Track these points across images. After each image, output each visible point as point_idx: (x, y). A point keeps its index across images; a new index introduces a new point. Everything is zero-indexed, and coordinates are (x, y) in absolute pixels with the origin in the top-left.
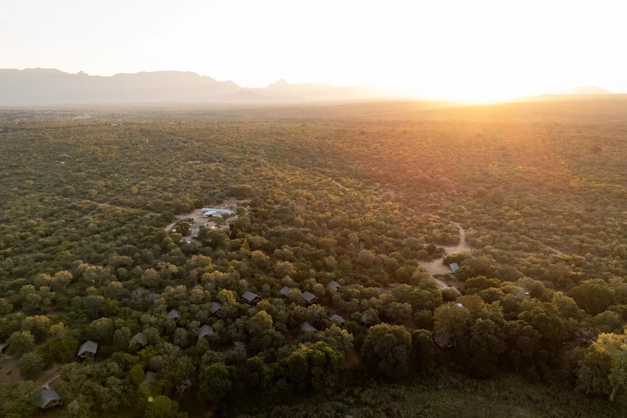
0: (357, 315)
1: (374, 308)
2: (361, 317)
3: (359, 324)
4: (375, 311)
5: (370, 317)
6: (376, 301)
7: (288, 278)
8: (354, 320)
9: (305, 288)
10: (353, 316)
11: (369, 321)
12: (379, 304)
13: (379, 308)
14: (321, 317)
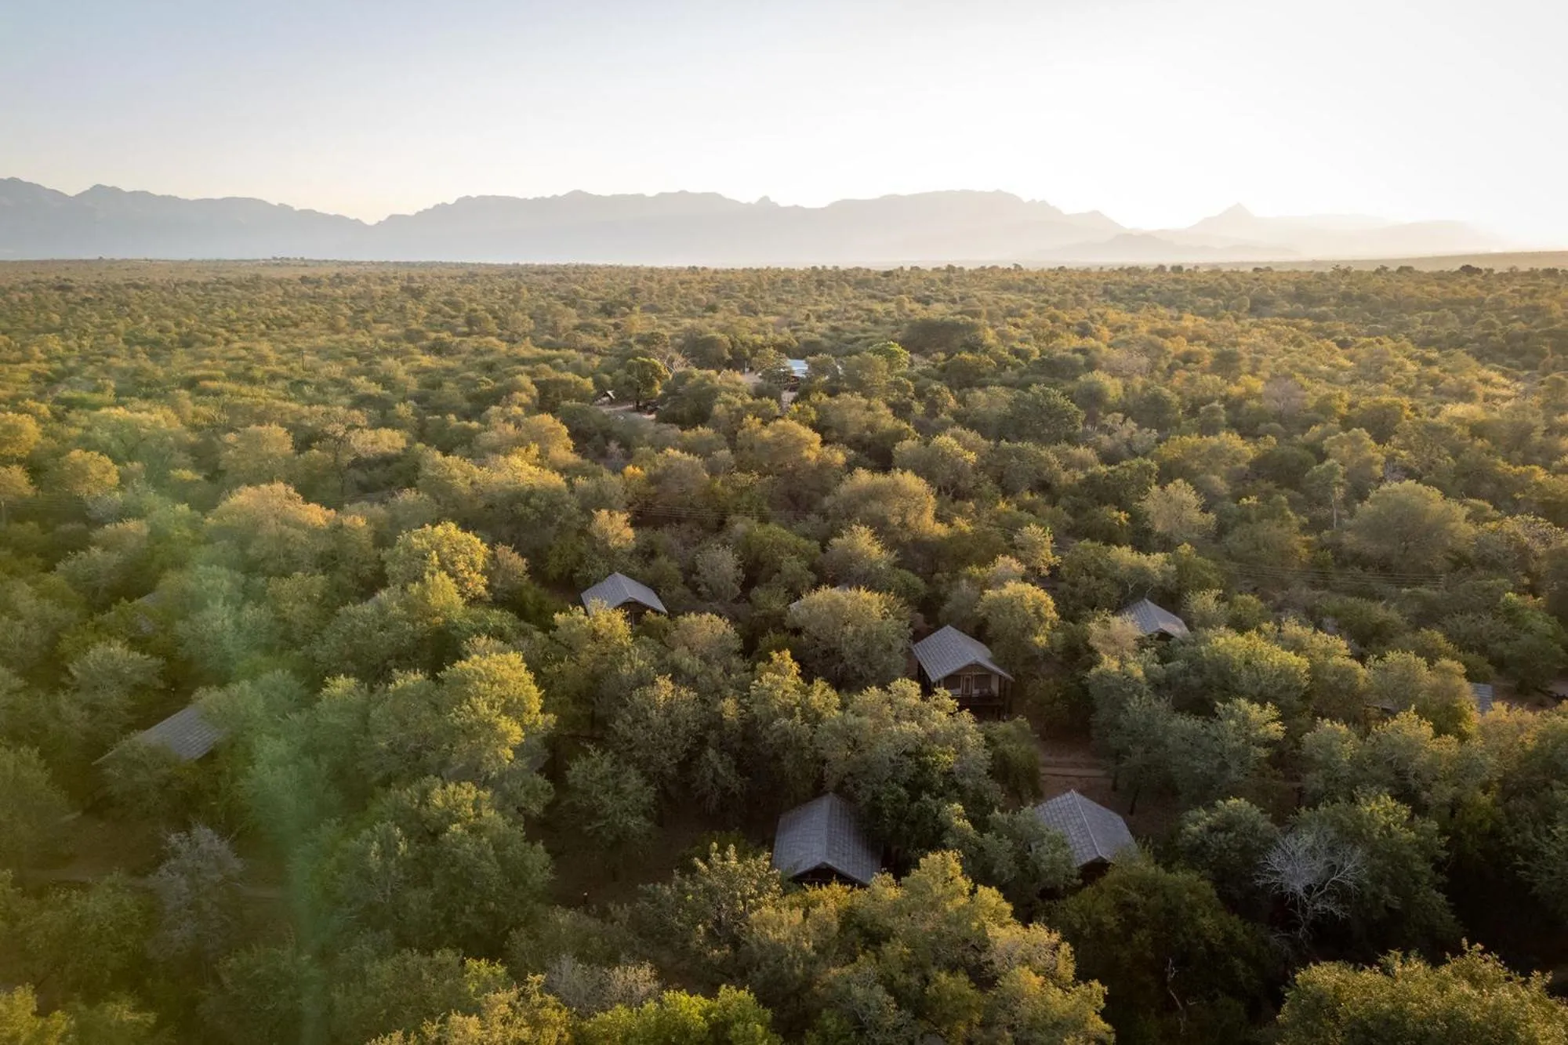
0: (1229, 825)
1: (1405, 794)
2: (1270, 843)
3: (1230, 903)
4: (1409, 824)
5: (1354, 865)
6: (1433, 746)
7: (863, 542)
8: (1195, 855)
9: (948, 607)
10: (1197, 823)
11: (1342, 894)
12: (1463, 770)
13: (1455, 805)
14: (916, 787)
